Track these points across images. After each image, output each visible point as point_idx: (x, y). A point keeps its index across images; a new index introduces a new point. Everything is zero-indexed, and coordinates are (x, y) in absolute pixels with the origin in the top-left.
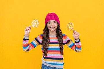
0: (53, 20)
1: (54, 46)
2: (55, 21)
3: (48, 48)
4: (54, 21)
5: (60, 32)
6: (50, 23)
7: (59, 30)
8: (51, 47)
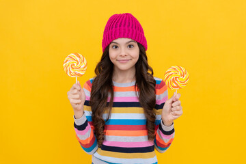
0: (124, 37)
1: (126, 112)
2: (130, 40)
3: (108, 120)
4: (127, 40)
5: (145, 72)
6: (116, 47)
7: (144, 68)
8: (117, 115)
